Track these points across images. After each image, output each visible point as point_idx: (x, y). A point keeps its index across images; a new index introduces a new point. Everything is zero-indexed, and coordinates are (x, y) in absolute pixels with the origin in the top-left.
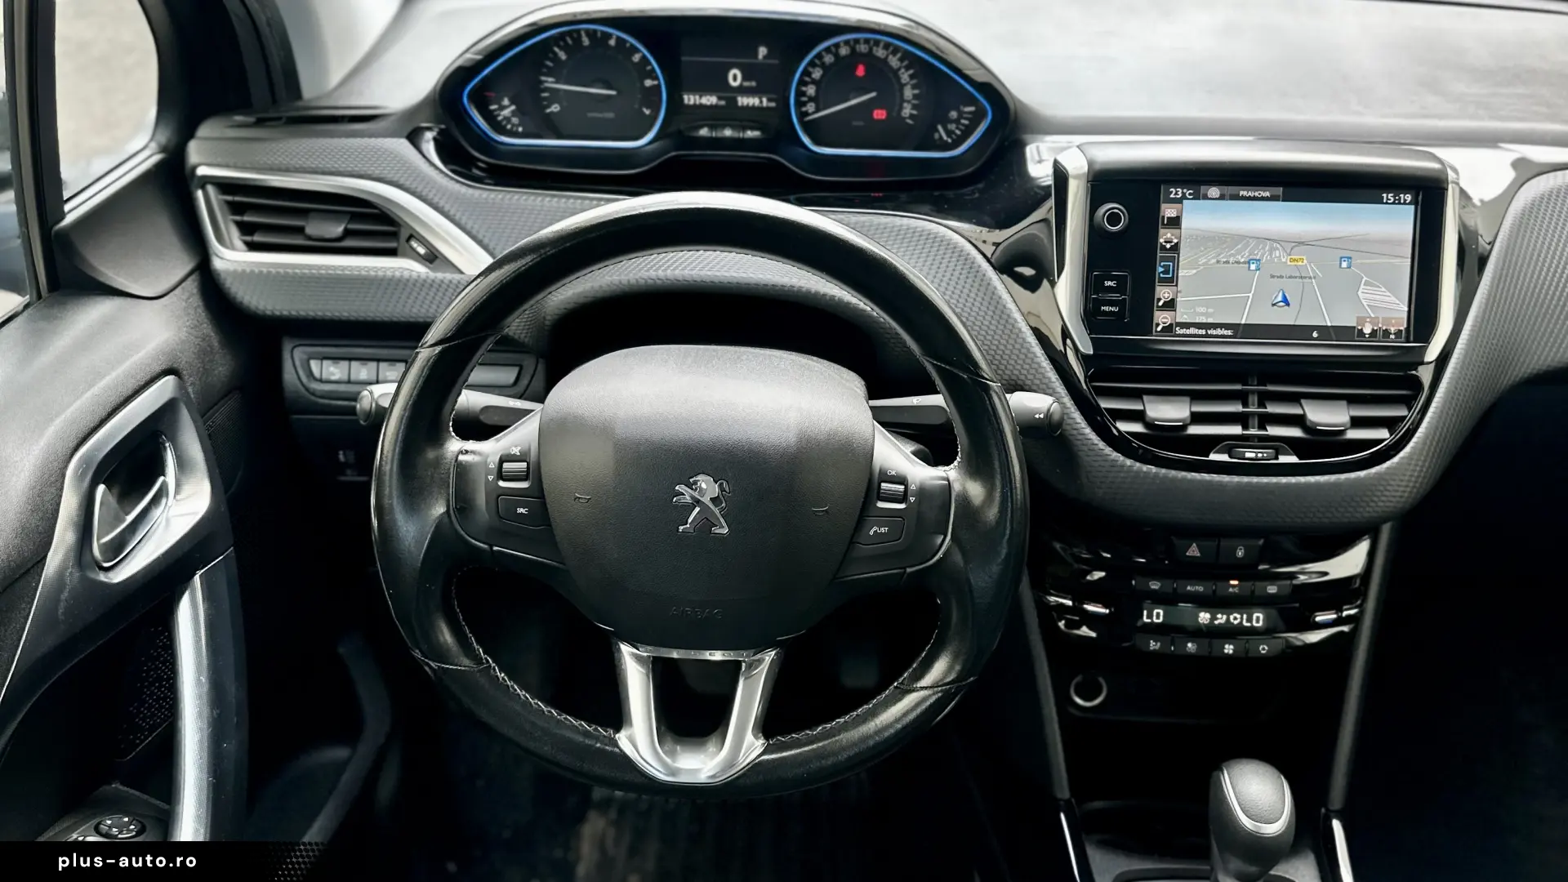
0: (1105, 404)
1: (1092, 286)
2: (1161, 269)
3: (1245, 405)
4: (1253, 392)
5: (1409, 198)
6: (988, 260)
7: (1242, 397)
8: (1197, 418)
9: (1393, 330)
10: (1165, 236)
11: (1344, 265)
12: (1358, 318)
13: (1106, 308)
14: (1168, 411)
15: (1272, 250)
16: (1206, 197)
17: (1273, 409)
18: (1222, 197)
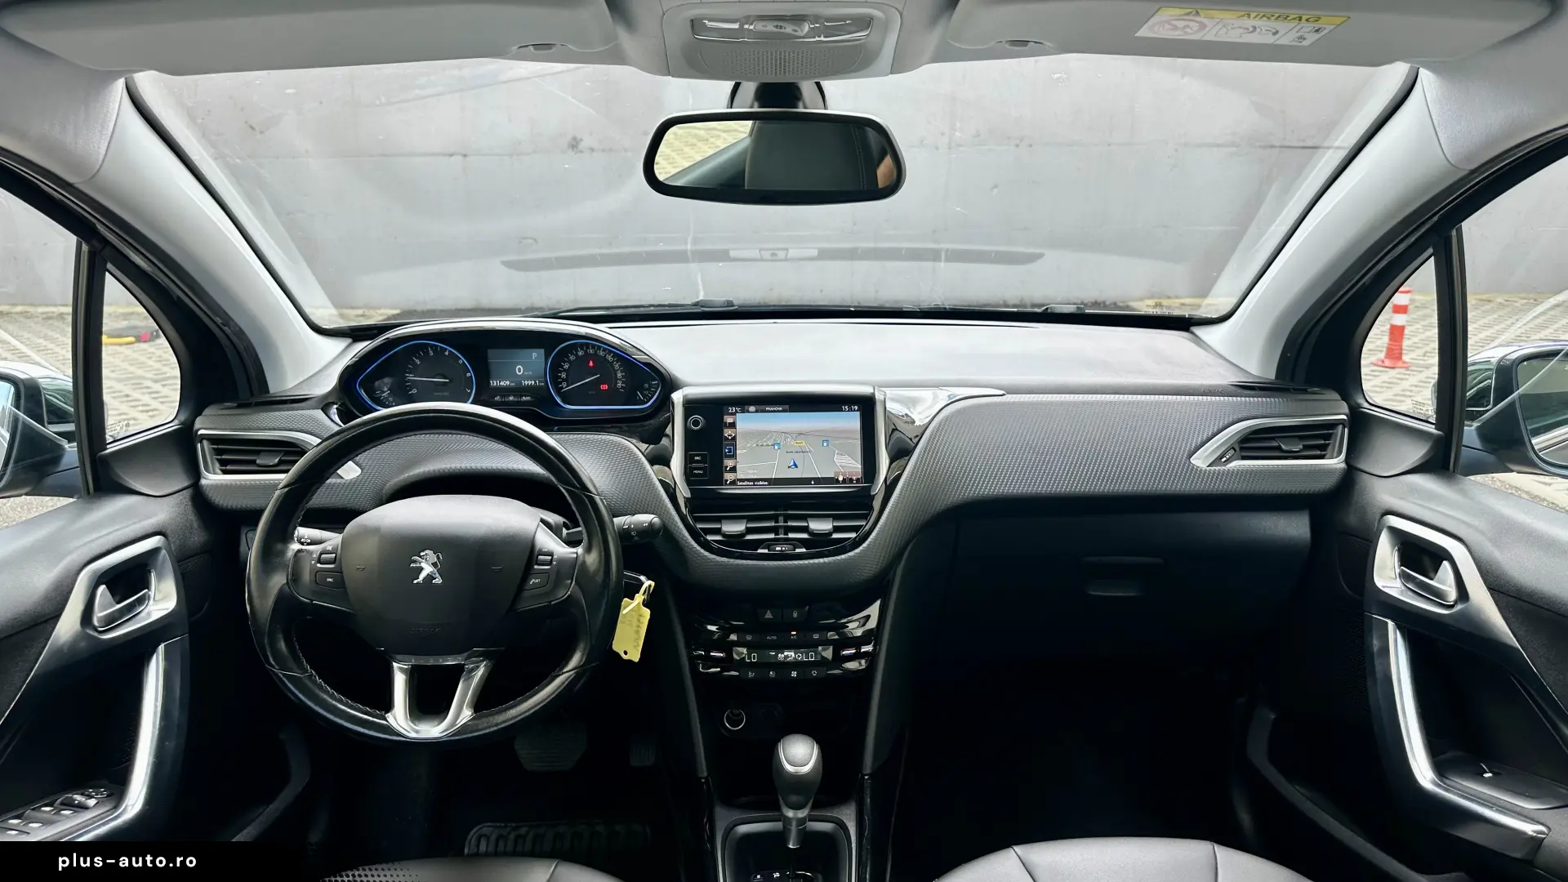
0: (699, 526)
1: (688, 460)
2: (727, 451)
3: (777, 522)
4: (781, 515)
5: (856, 408)
6: (643, 454)
7: (775, 518)
8: (749, 531)
9: (854, 478)
10: (727, 432)
11: (825, 444)
12: (835, 472)
13: (696, 472)
14: (734, 528)
15: (786, 438)
16: (748, 412)
17: (790, 524)
18: (757, 411)
